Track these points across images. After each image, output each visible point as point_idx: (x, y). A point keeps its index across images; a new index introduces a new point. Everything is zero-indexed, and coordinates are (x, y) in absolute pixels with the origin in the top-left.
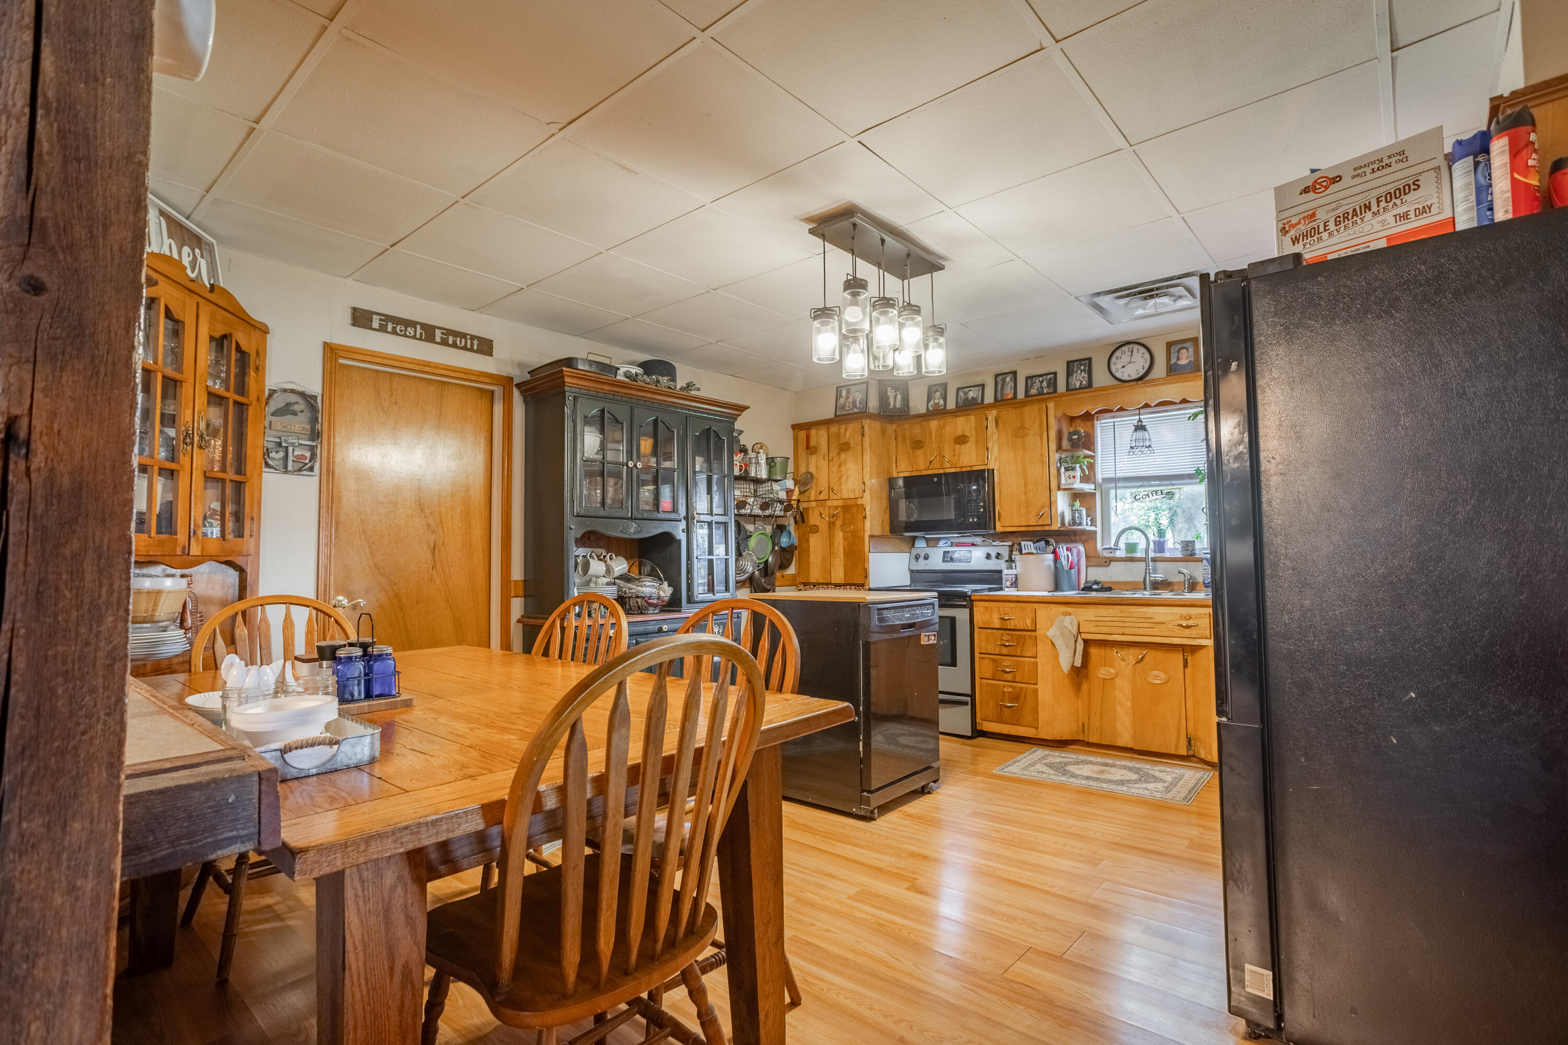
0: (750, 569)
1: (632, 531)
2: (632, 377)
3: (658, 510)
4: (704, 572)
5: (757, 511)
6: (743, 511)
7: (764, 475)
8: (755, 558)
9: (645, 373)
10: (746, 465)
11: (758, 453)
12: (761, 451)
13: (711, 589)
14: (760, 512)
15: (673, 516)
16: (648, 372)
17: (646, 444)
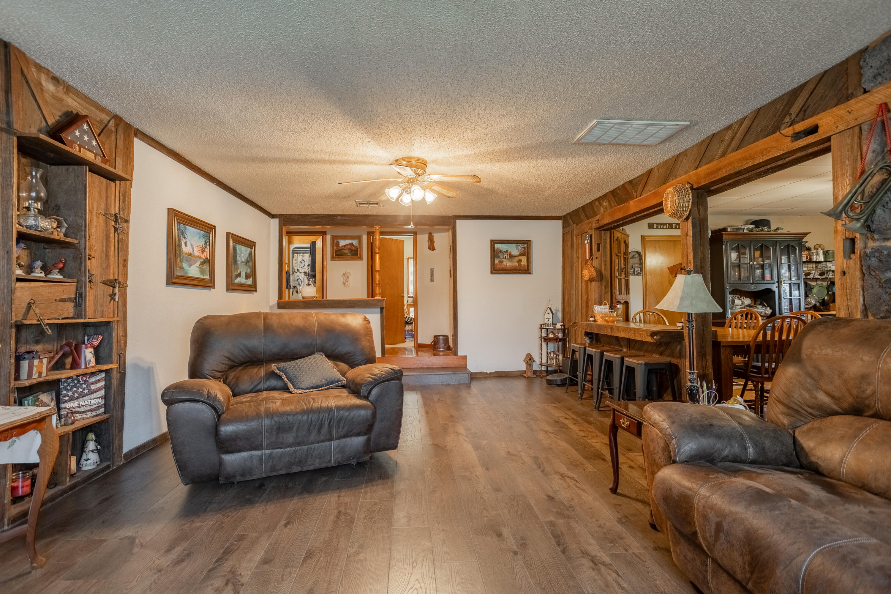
0: (813, 302)
1: (752, 288)
2: (751, 230)
3: (764, 280)
4: (787, 304)
5: (817, 276)
6: (809, 277)
7: (822, 259)
8: (816, 298)
9: (756, 227)
10: (810, 256)
11: (818, 249)
12: (820, 249)
13: (791, 310)
14: (819, 277)
15: (771, 282)
16: (757, 227)
17: (758, 254)
